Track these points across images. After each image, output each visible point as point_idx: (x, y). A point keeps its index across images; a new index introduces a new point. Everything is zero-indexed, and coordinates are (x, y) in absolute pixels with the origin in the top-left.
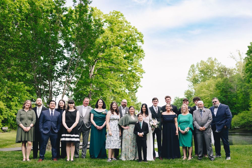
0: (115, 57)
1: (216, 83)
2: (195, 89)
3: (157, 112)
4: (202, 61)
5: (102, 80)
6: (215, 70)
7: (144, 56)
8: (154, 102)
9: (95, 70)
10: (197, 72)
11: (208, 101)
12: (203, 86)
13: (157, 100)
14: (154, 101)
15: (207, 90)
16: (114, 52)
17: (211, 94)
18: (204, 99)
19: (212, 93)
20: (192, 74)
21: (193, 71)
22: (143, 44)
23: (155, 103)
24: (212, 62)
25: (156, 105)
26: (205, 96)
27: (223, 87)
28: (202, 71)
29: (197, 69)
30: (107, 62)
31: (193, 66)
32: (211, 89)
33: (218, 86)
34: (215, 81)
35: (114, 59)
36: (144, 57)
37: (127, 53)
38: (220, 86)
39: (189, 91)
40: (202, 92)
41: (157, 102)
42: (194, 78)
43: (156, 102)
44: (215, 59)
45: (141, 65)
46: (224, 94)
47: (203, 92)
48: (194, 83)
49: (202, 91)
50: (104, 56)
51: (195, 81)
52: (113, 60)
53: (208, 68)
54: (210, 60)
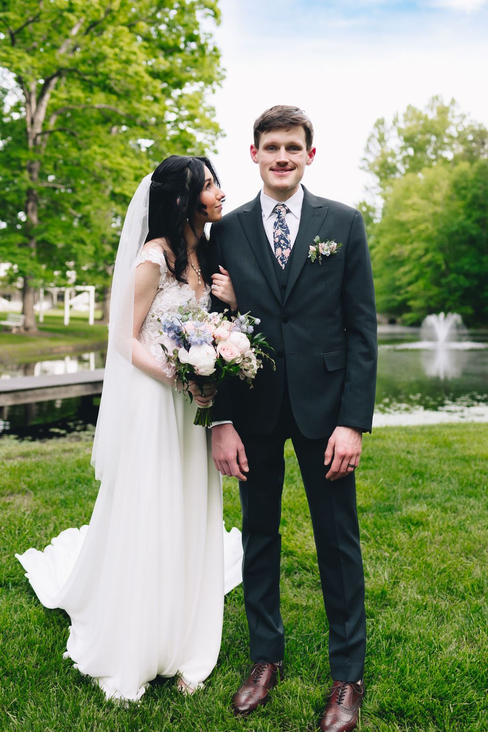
0: (115, 66)
1: (454, 177)
2: (385, 198)
3: (282, 254)
4: (409, 108)
5: (74, 153)
6: (451, 137)
7: (223, 78)
8: (273, 147)
9: (47, 118)
10: (395, 142)
11: (424, 236)
12: (412, 188)
13: (298, 138)
14: (267, 138)
15: (422, 198)
16: (112, 47)
17: (435, 214)
18: (414, 227)
19: (439, 209)
20: (376, 148)
21: (382, 140)
22: (218, 23)
23: (282, 167)
24: (443, 112)
25: (287, 180)
26: (415, 220)
27: (475, 191)
28: (409, 140)
29: (395, 133)
30: (89, 87)
31: (380, 123)
32: (438, 196)
33: (458, 188)
34: (450, 172)
35: (113, 75)
36: (224, 83)
37: (161, 59)
38: (465, 188)
39: (364, 204)
40: (406, 206)
41: (304, 152)
42: (381, 159)
43: (292, 147)
44: (453, 102)
45: (213, 109)
46: (477, 214)
47: (412, 207)
48: (381, 178)
49: (409, 202)
50: (77, 64)
51: (385, 171)
52: (107, 77)
53: (429, 128)
54: (437, 104)
